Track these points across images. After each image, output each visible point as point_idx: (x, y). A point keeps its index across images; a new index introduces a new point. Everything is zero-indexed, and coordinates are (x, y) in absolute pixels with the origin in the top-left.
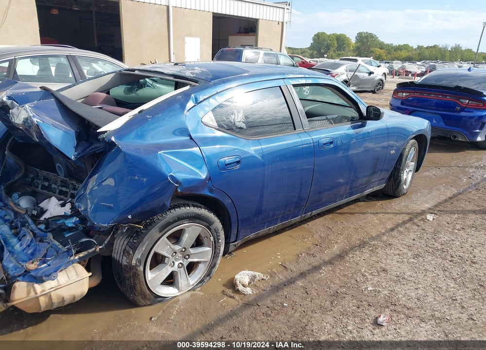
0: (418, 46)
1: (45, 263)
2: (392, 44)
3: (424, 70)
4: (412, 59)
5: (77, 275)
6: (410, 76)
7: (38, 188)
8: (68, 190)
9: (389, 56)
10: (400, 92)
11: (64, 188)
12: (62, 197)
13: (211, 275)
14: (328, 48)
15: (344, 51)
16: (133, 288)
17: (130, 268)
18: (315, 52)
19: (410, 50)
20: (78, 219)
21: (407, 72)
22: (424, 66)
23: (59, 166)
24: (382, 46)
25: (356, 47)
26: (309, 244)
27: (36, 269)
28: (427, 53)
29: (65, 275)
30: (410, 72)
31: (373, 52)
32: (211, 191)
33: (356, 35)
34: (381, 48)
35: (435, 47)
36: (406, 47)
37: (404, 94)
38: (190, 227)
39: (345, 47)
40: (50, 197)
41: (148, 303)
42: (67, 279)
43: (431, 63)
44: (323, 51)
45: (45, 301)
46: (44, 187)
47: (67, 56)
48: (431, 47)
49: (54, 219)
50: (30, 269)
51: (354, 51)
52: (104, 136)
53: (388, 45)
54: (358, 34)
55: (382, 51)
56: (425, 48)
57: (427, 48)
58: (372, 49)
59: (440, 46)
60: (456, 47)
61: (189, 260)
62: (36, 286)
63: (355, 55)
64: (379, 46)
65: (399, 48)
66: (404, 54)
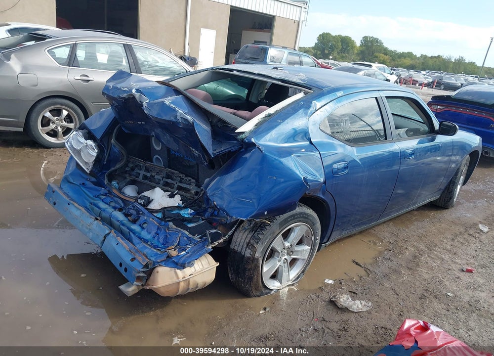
0: (422, 55)
1: (184, 251)
2: (396, 51)
3: (431, 81)
4: (416, 68)
5: (209, 263)
6: (417, 85)
7: (138, 177)
8: (174, 183)
9: (393, 63)
10: (434, 105)
11: (169, 180)
12: (166, 188)
13: (305, 273)
14: (332, 48)
15: (348, 54)
16: (251, 279)
17: (253, 261)
18: (319, 52)
19: (413, 58)
20: (193, 211)
21: (414, 80)
22: (431, 76)
23: (157, 158)
24: (386, 52)
25: (361, 51)
26: (381, 248)
27: (178, 256)
28: (430, 63)
29: (200, 263)
30: (417, 81)
31: (377, 57)
32: (324, 194)
33: (362, 39)
34: (386, 54)
35: (439, 57)
36: (410, 55)
37: (439, 107)
38: (299, 226)
39: (349, 50)
40: (154, 187)
41: (258, 294)
42: (201, 267)
43: (436, 74)
44: (326, 52)
45: (184, 286)
46: (145, 177)
47: (124, 44)
48: (435, 57)
49: (170, 209)
50: (173, 255)
51: (358, 54)
52: (243, 136)
53: (392, 52)
54: (363, 38)
55: (386, 57)
56: (429, 58)
57: (432, 57)
58: (377, 54)
59: (444, 57)
60: (460, 59)
61: (292, 256)
62: (178, 271)
63: (359, 58)
64: (383, 52)
65: (403, 56)
66: (408, 62)
